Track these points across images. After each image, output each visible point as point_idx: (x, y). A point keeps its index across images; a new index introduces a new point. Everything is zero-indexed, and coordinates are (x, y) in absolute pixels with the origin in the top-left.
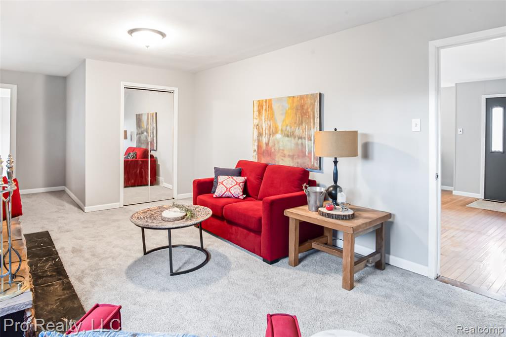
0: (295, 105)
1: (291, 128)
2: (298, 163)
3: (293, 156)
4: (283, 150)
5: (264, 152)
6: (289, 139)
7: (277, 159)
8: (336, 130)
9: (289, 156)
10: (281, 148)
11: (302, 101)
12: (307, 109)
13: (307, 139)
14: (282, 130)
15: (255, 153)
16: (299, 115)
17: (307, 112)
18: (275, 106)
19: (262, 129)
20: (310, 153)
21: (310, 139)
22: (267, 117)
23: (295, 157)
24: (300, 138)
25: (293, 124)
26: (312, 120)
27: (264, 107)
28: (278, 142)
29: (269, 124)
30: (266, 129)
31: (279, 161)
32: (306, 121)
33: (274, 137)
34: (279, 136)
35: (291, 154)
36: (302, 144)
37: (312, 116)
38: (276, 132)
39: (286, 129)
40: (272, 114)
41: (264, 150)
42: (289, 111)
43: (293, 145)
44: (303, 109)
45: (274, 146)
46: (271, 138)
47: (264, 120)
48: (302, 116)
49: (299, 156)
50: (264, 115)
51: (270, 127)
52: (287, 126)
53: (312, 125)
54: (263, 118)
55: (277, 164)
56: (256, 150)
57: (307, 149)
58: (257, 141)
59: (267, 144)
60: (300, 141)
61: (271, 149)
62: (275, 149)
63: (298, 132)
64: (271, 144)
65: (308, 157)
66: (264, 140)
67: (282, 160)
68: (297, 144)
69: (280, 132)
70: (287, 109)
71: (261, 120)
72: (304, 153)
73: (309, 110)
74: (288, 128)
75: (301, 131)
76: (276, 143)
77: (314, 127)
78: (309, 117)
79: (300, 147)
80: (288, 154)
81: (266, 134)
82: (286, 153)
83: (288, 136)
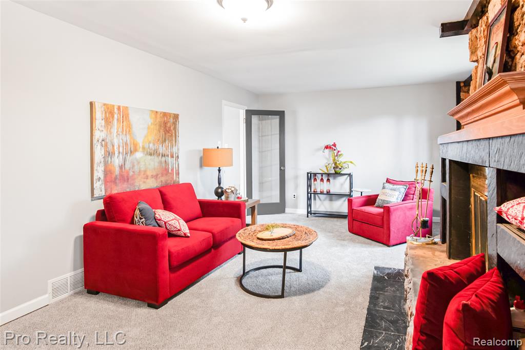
0: (157, 121)
1: (154, 145)
2: (162, 181)
3: (157, 175)
4: (145, 171)
5: (116, 179)
6: (152, 157)
7: (137, 184)
8: (218, 148)
9: (152, 176)
10: (142, 169)
11: (166, 119)
12: (170, 127)
13: (169, 156)
14: (144, 148)
15: (100, 182)
16: (162, 132)
17: (170, 130)
18: (134, 118)
19: (113, 146)
20: (172, 170)
21: (172, 157)
22: (120, 130)
23: (159, 176)
24: (163, 155)
25: (157, 140)
26: (174, 138)
27: (116, 116)
28: (139, 163)
29: (125, 140)
30: (119, 146)
31: (140, 185)
32: (168, 139)
33: (133, 157)
34: (139, 155)
35: (154, 174)
36: (166, 161)
37: (174, 134)
38: (136, 150)
39: (149, 147)
40: (129, 126)
41: (116, 176)
42: (152, 127)
43: (156, 164)
44: (166, 126)
45: (133, 168)
46: (128, 158)
47: (115, 135)
48: (165, 134)
49: (162, 175)
50: (116, 127)
51: (126, 144)
52: (150, 143)
53: (174, 142)
54: (114, 130)
55: (137, 189)
56: (102, 178)
57: (170, 166)
58: (102, 164)
59: (121, 167)
60: (163, 159)
61: (128, 173)
62: (134, 172)
63: (161, 150)
64: (128, 166)
65: (171, 173)
66: (117, 161)
67: (144, 182)
68: (161, 162)
69: (141, 150)
70: (150, 124)
71: (111, 133)
72: (167, 170)
73: (172, 128)
74: (151, 145)
75: (164, 149)
76: (135, 164)
77: (175, 145)
78: (172, 135)
79: (164, 165)
80: (152, 174)
81: (119, 153)
82: (149, 173)
83: (151, 154)
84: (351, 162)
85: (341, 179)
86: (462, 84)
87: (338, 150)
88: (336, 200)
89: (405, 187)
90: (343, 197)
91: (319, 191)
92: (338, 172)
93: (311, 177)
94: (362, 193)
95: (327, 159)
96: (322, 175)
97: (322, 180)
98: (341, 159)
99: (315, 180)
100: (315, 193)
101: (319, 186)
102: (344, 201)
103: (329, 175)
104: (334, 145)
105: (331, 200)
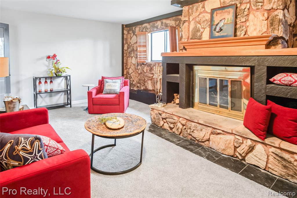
84: (67, 68)
85: (59, 80)
86: (124, 26)
87: (58, 59)
88: (55, 95)
89: (120, 80)
90: (59, 93)
91: (43, 90)
92: (60, 75)
93: (36, 80)
94: (89, 87)
95: (47, 66)
96: (46, 78)
97: (46, 82)
98: (61, 66)
99: (40, 82)
100: (40, 92)
101: (43, 87)
102: (61, 95)
103: (51, 78)
104: (55, 56)
105: (51, 96)
